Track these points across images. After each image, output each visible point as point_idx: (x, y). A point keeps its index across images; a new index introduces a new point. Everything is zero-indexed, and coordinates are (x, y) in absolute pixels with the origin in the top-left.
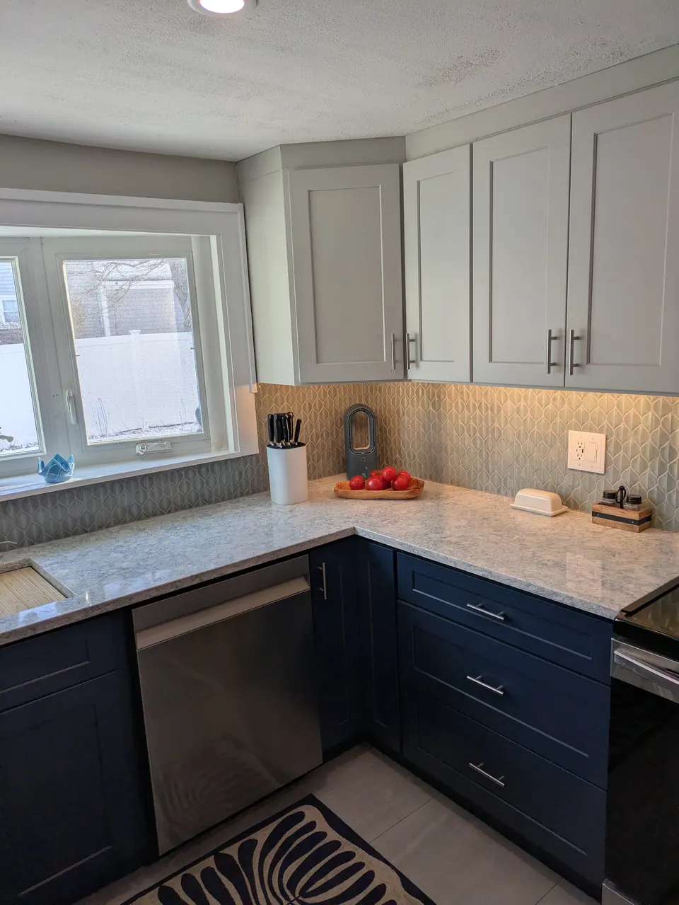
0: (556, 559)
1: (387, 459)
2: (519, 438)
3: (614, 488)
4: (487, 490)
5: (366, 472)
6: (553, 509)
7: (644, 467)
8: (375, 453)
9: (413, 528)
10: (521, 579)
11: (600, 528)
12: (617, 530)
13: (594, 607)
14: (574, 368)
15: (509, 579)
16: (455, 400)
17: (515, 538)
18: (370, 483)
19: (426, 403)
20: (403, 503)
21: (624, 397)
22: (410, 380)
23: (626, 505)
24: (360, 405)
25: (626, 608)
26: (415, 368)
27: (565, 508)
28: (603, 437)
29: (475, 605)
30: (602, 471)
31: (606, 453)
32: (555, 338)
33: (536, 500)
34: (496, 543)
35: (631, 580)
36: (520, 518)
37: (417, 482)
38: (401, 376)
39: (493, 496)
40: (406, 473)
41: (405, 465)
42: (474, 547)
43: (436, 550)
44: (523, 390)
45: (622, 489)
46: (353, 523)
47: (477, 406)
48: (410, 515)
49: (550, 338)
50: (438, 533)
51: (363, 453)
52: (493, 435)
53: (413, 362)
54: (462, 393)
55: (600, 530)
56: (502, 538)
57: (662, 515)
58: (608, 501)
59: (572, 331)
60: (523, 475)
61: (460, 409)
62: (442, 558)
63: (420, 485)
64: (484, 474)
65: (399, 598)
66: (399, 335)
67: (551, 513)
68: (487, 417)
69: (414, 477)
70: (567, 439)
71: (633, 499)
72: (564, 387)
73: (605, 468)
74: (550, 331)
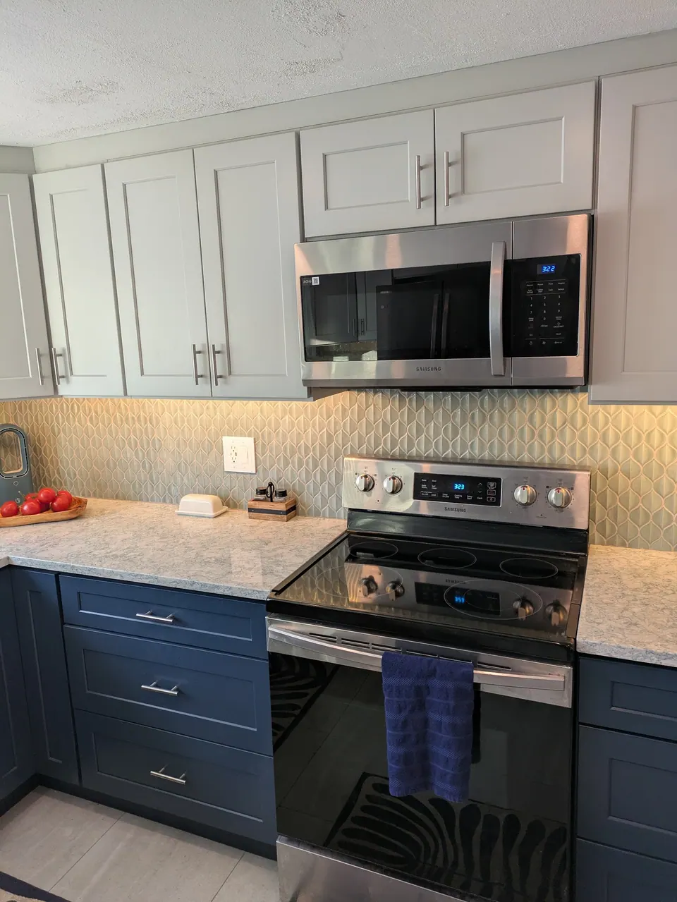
0: (218, 556)
1: (45, 480)
2: (179, 447)
3: (265, 485)
4: (153, 500)
5: (20, 496)
6: (215, 510)
7: (286, 464)
8: (30, 474)
9: (76, 548)
10: (186, 579)
11: (255, 522)
12: (269, 522)
13: (250, 592)
14: (219, 379)
15: (174, 582)
16: (113, 414)
17: (180, 542)
18: (26, 508)
19: (83, 419)
20: (64, 524)
21: (265, 403)
22: (62, 396)
23: (275, 499)
24: (7, 425)
25: (276, 587)
26: (65, 383)
27: (225, 508)
28: (251, 440)
29: (144, 614)
30: (255, 472)
31: (256, 455)
32: (199, 352)
33: (199, 504)
34: (161, 550)
35: (280, 563)
36: (186, 523)
37: (80, 501)
38: (52, 393)
39: (159, 505)
40: (66, 492)
41: (66, 485)
42: (139, 557)
43: (101, 566)
44: (179, 401)
45: (271, 484)
46: (6, 552)
47: (136, 418)
48: (73, 535)
49: (195, 353)
50: (103, 549)
51: (15, 477)
52: (154, 445)
53: (63, 377)
54: (119, 406)
55: (256, 524)
56: (168, 544)
57: (304, 505)
58: (262, 497)
59: (213, 346)
60: (186, 481)
61: (119, 423)
62: (107, 573)
63: (82, 503)
64: (149, 486)
65: (65, 624)
66: (45, 350)
67: (212, 514)
68: (146, 429)
69: (76, 496)
70: (222, 444)
71: (280, 492)
72: (212, 397)
73: (256, 468)
74: (194, 346)
